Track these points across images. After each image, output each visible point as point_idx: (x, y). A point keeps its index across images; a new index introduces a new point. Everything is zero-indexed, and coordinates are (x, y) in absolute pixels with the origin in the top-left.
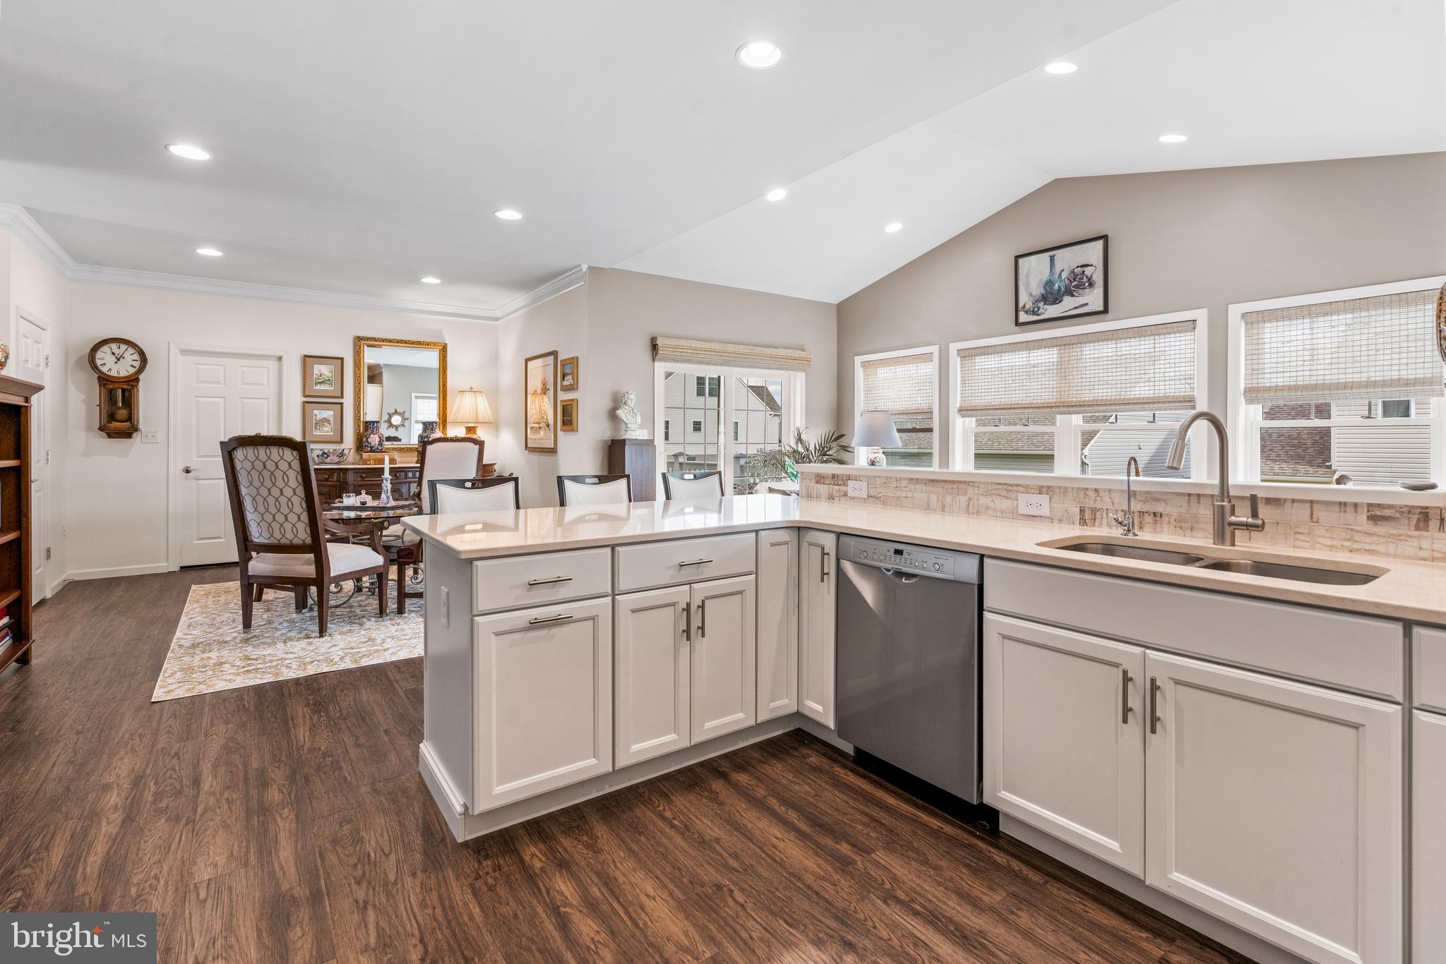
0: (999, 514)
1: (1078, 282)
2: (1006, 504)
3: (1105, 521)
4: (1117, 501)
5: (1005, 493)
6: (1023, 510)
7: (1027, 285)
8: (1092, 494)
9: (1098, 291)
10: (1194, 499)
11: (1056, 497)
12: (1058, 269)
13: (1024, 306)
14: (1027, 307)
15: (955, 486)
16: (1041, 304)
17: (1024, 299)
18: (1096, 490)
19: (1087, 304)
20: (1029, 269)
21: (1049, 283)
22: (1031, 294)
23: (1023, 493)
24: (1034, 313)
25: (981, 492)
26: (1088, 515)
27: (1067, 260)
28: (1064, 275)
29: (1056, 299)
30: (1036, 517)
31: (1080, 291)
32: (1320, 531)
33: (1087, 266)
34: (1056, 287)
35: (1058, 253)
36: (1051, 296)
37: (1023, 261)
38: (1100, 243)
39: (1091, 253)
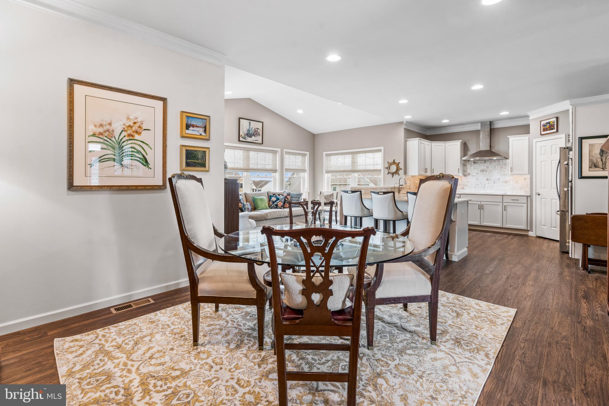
1: (255, 133)
7: (243, 129)
9: (261, 137)
12: (251, 127)
13: (241, 135)
14: (243, 136)
16: (246, 136)
17: (241, 133)
19: (258, 140)
20: (243, 124)
21: (249, 130)
22: (244, 132)
24: (244, 139)
27: (254, 125)
28: (253, 129)
29: (251, 137)
31: (257, 136)
33: (258, 129)
34: (251, 132)
35: (252, 122)
36: (249, 135)
37: (241, 120)
38: (262, 123)
39: (259, 125)
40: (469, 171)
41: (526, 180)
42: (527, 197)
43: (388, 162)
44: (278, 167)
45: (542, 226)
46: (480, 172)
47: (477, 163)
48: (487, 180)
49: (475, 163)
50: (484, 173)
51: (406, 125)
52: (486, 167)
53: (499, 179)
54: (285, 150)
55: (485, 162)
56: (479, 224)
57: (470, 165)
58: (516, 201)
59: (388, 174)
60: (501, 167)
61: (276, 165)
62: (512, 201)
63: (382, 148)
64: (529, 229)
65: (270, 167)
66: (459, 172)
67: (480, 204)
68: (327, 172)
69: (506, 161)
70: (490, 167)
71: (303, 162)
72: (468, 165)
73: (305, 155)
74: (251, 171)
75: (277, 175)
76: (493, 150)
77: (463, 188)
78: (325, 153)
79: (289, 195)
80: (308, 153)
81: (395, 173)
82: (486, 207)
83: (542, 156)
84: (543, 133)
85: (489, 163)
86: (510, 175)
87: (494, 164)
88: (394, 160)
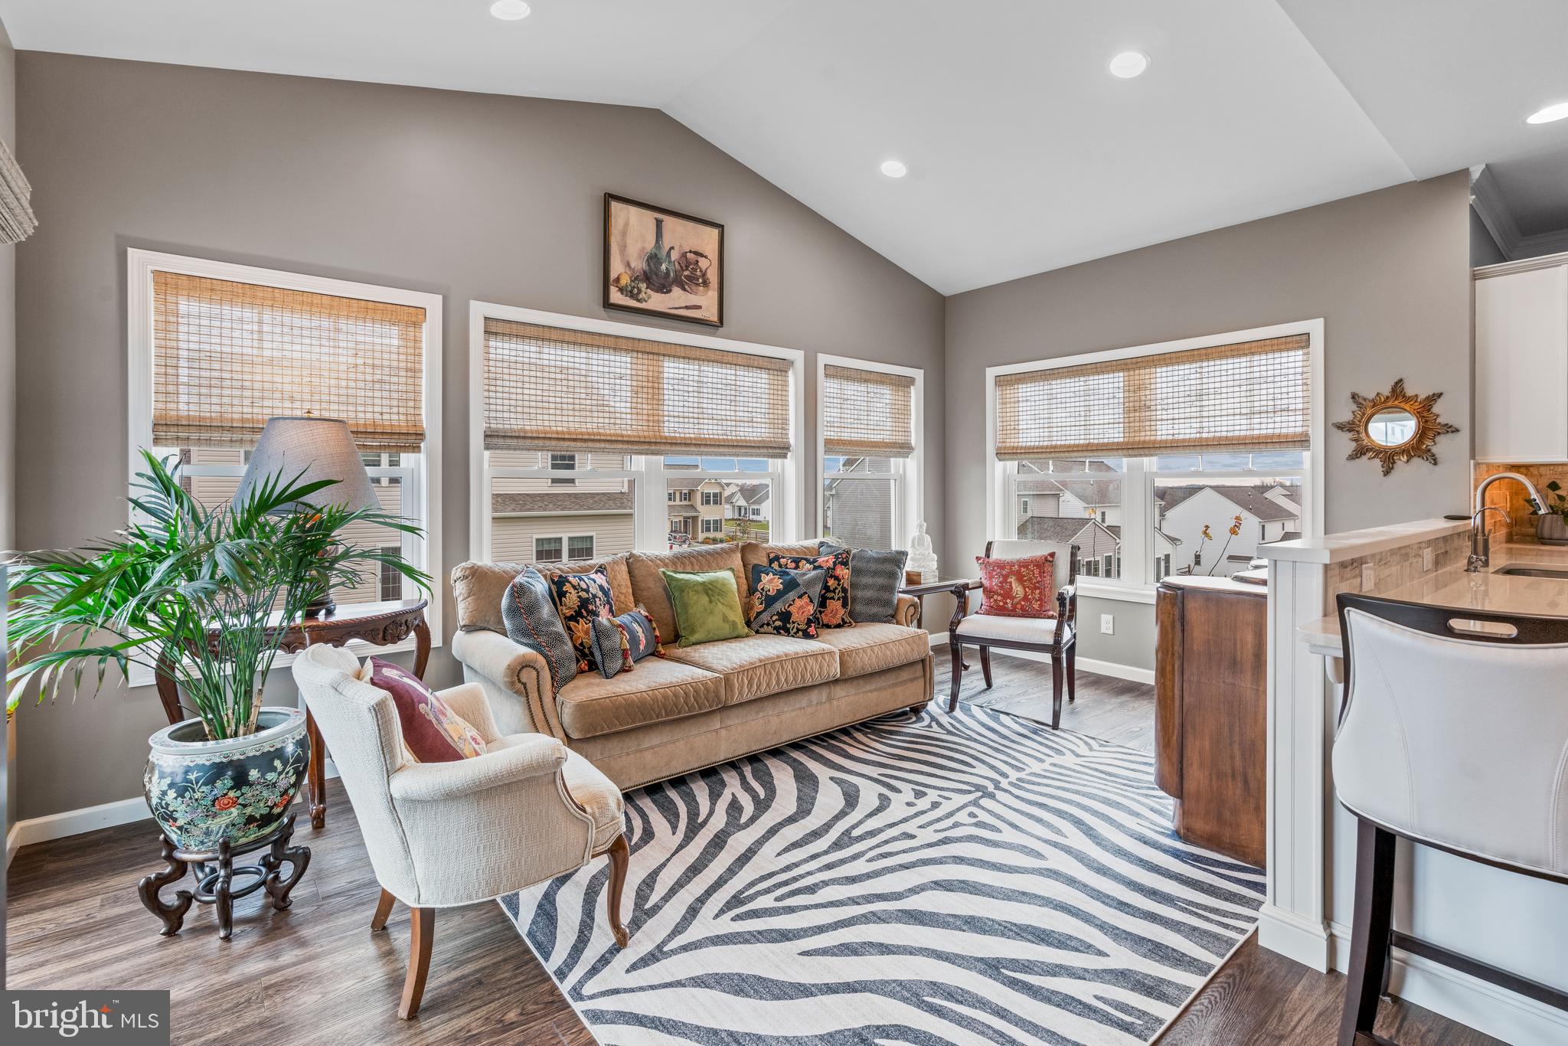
1: (688, 274)
7: (623, 248)
9: (712, 295)
12: (667, 243)
13: (618, 280)
14: (623, 282)
16: (643, 286)
17: (617, 268)
19: (699, 307)
20: (626, 224)
21: (653, 258)
22: (628, 265)
24: (633, 296)
27: (682, 236)
28: (674, 256)
29: (664, 288)
31: (694, 287)
33: (702, 255)
34: (664, 267)
35: (669, 221)
36: (655, 277)
37: (615, 206)
38: (715, 232)
39: (706, 240)
43: (1354, 396)
44: (794, 435)
54: (823, 359)
59: (1352, 457)
61: (785, 422)
63: (1316, 327)
65: (759, 432)
68: (1002, 454)
71: (901, 414)
73: (910, 381)
74: (668, 447)
75: (790, 468)
78: (991, 373)
79: (845, 564)
80: (918, 375)
81: (1403, 452)
88: (1401, 380)
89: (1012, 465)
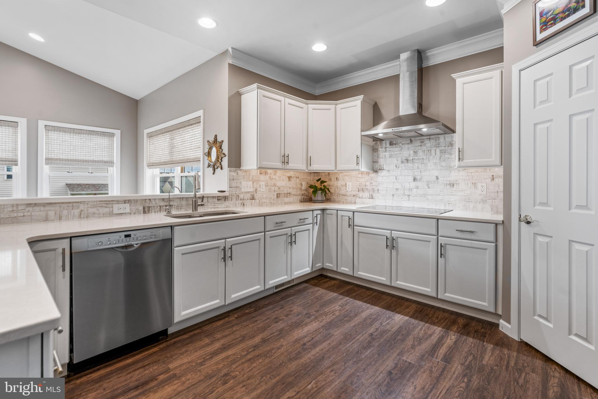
0: (102, 215)
2: (106, 210)
3: (153, 211)
4: (157, 203)
5: (105, 205)
6: (116, 211)
8: (148, 201)
10: (181, 199)
11: (132, 204)
15: (71, 205)
18: (150, 200)
23: (116, 204)
25: (89, 206)
26: (146, 209)
30: (123, 213)
32: (209, 204)
40: (381, 161)
41: (496, 180)
42: (496, 224)
43: (208, 141)
44: (21, 155)
45: (536, 318)
46: (402, 162)
47: (396, 144)
48: (415, 179)
49: (393, 145)
50: (410, 165)
51: (234, 57)
52: (412, 152)
53: (437, 178)
55: (411, 141)
56: (388, 283)
57: (384, 149)
58: (468, 236)
59: (208, 168)
60: (441, 151)
61: (14, 150)
62: (459, 235)
64: (500, 312)
66: (357, 164)
67: (389, 236)
69: (452, 137)
70: (420, 153)
71: (107, 148)
72: (380, 149)
73: (112, 135)
76: (425, 114)
77: (372, 197)
80: (118, 133)
81: (216, 164)
82: (402, 244)
83: (537, 108)
84: (540, 37)
85: (418, 143)
86: (459, 167)
87: (428, 143)
88: (216, 135)
89: (157, 171)
